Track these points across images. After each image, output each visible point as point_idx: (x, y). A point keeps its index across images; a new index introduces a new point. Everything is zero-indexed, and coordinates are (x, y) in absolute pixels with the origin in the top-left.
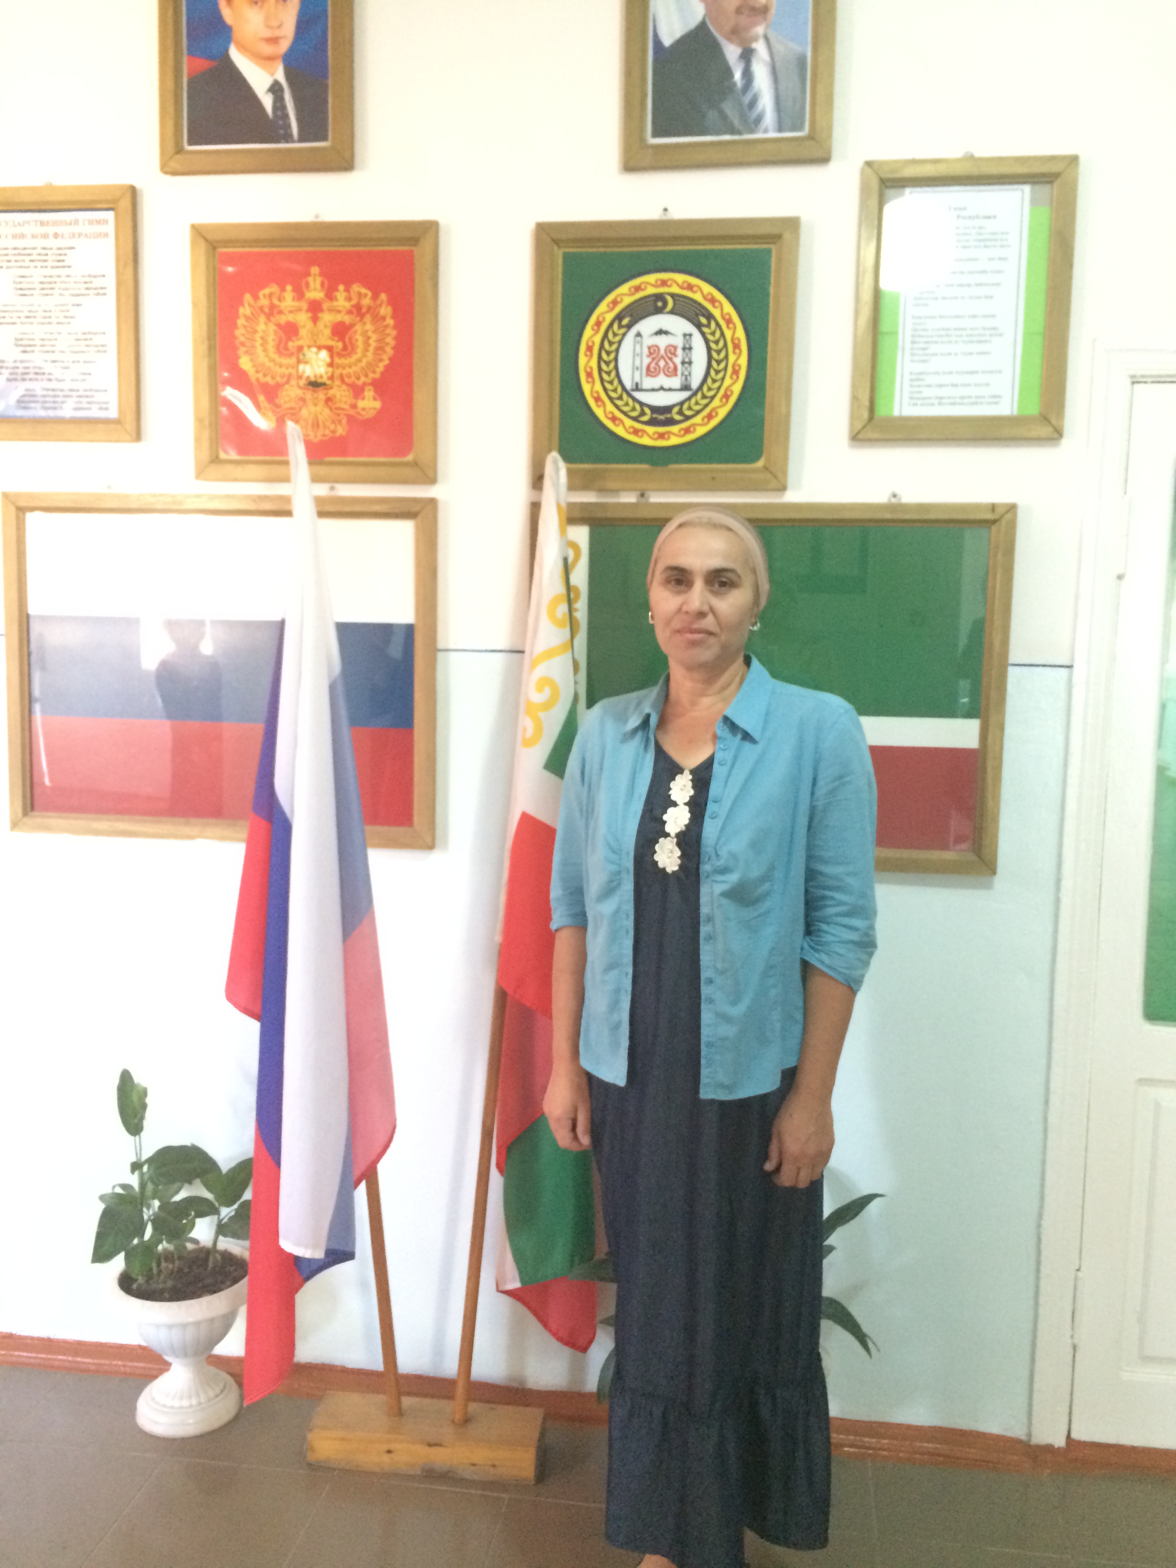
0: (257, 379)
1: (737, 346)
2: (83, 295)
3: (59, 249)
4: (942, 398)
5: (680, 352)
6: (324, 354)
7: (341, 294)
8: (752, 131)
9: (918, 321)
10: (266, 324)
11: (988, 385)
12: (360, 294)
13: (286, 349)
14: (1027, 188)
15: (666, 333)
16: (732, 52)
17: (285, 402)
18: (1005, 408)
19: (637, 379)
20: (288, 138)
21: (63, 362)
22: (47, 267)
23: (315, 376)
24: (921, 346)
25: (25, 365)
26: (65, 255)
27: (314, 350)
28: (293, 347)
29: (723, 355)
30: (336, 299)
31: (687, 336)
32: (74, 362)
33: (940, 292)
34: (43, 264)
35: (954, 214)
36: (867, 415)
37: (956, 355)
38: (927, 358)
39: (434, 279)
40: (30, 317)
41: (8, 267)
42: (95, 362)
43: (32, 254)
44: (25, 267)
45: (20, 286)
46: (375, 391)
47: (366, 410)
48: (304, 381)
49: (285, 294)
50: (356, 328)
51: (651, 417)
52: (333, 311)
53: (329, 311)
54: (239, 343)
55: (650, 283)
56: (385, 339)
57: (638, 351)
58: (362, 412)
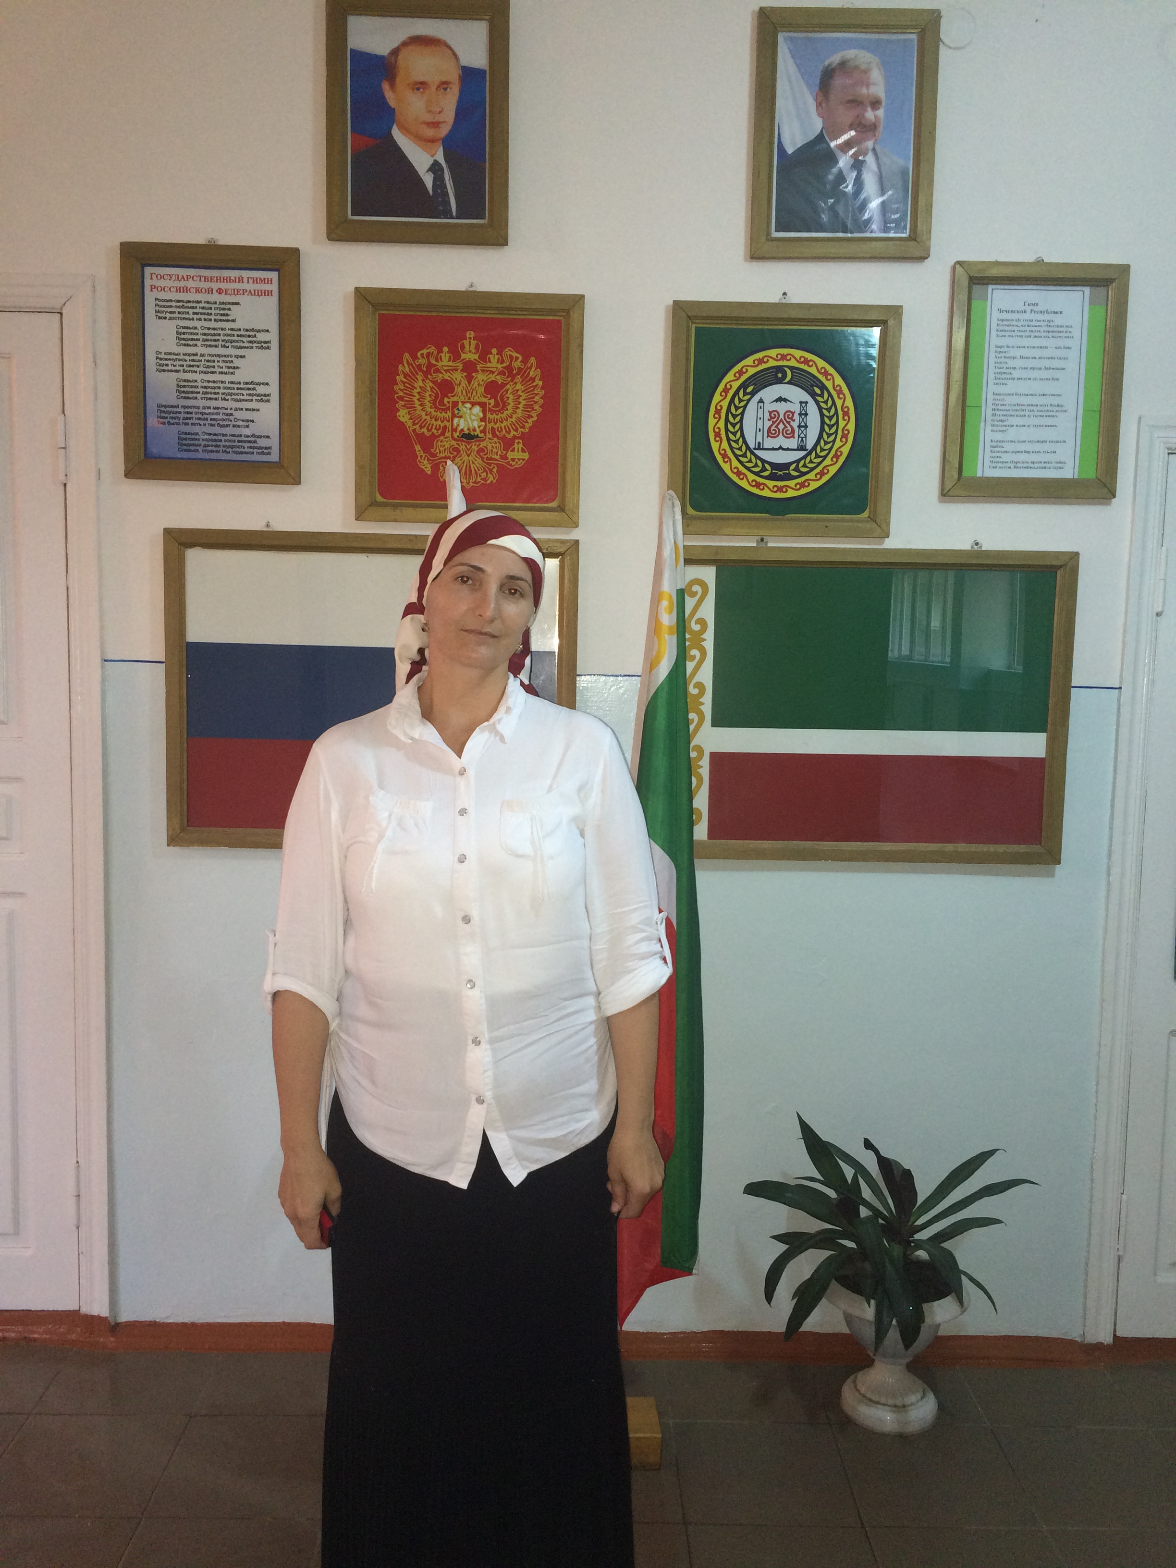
0: (414, 430)
1: (846, 414)
2: (247, 348)
3: (223, 303)
4: (1016, 463)
6: (477, 410)
7: (494, 357)
8: (862, 231)
9: (998, 397)
10: (423, 380)
11: (1054, 452)
12: (511, 357)
13: (442, 403)
14: (1087, 290)
15: (785, 400)
16: (845, 163)
17: (440, 452)
18: (1068, 473)
19: (759, 439)
20: (447, 214)
21: (226, 409)
22: (210, 320)
23: (469, 429)
24: (1001, 418)
25: (186, 410)
26: (229, 309)
27: (468, 405)
28: (449, 402)
30: (490, 362)
31: (803, 404)
32: (236, 409)
33: (1016, 374)
34: (206, 317)
35: (1028, 309)
36: (956, 476)
37: (1029, 426)
38: (1004, 428)
39: (581, 346)
40: (193, 366)
41: (171, 319)
42: (258, 410)
43: (196, 307)
44: (189, 319)
45: (182, 336)
46: (523, 445)
47: (516, 460)
48: (458, 434)
49: (443, 355)
50: (508, 386)
51: (771, 473)
52: (487, 371)
53: (483, 371)
54: (397, 397)
55: (772, 357)
56: (534, 398)
57: (760, 415)
58: (511, 462)
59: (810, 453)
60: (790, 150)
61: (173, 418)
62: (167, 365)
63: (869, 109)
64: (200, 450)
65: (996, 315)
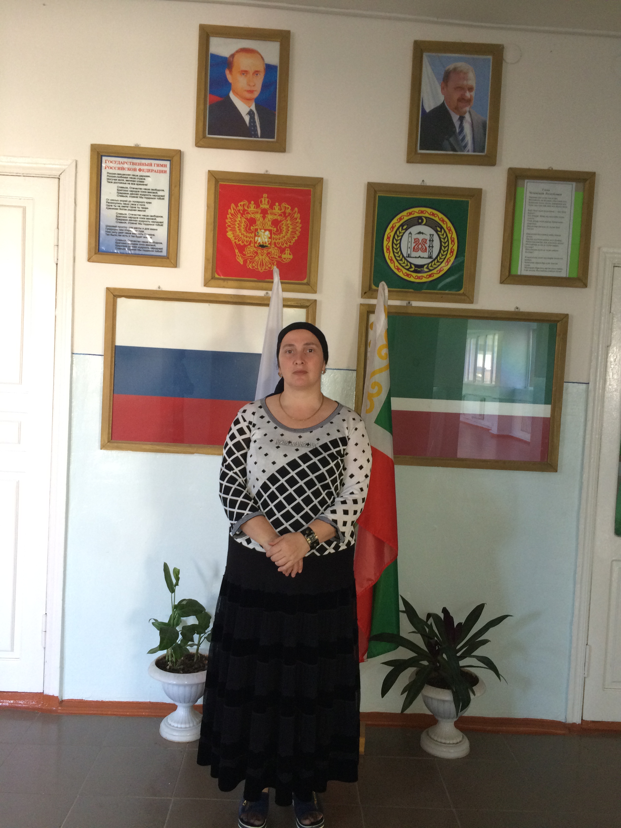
0: (235, 242)
1: (453, 241)
2: (153, 198)
3: (142, 176)
4: (538, 268)
5: (428, 242)
6: (267, 233)
7: (277, 207)
8: (463, 151)
9: (529, 235)
10: (241, 218)
11: (557, 264)
12: (285, 207)
13: (250, 229)
14: (574, 184)
15: (422, 233)
16: (455, 118)
17: (248, 254)
18: (563, 274)
19: (409, 252)
20: (256, 136)
21: (141, 229)
22: (135, 184)
23: (263, 243)
24: (530, 246)
25: (120, 228)
26: (144, 179)
27: (263, 231)
28: (253, 229)
29: (447, 244)
30: (274, 209)
31: (432, 235)
32: (146, 229)
33: (538, 224)
34: (133, 182)
35: (545, 192)
36: (507, 274)
37: (544, 250)
38: (532, 251)
39: (321, 203)
40: (125, 207)
41: (115, 183)
42: (157, 230)
43: (128, 178)
44: (124, 183)
45: (120, 192)
46: (290, 251)
47: (286, 259)
48: (257, 245)
49: (251, 205)
50: (283, 222)
51: (415, 270)
52: (273, 214)
53: (271, 214)
54: (228, 226)
55: (416, 212)
56: (296, 228)
57: (410, 240)
58: (284, 260)
59: (434, 260)
60: (428, 110)
61: (114, 232)
62: (112, 206)
63: (468, 92)
64: (126, 249)
65: (528, 195)
